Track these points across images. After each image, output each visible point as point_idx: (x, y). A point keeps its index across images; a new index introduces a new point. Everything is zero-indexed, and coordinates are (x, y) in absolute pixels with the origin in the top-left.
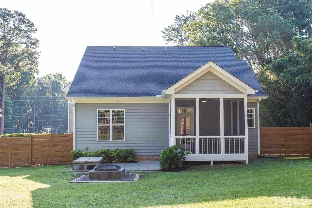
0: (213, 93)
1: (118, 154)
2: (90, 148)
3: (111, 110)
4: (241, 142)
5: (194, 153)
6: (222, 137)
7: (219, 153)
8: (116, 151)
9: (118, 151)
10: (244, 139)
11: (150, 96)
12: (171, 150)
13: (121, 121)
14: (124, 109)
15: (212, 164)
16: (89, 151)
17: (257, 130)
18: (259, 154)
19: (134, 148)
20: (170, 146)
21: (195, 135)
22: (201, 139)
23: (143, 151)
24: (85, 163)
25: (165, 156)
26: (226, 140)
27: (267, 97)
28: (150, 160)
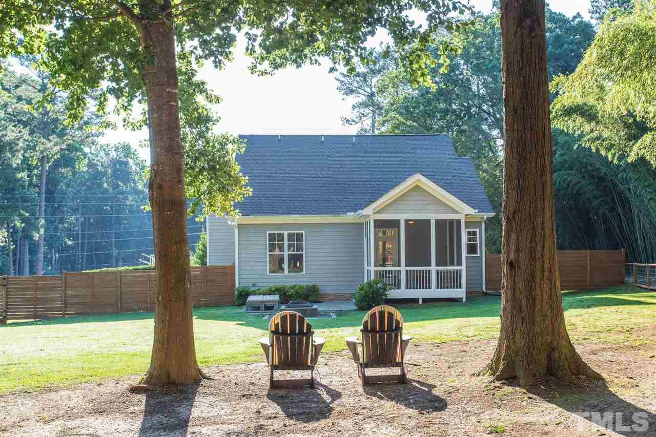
0: (421, 213)
1: (297, 293)
2: (259, 285)
3: (286, 233)
4: (458, 274)
5: (399, 288)
6: (433, 268)
7: (429, 288)
8: (293, 288)
9: (297, 288)
10: (461, 270)
11: (339, 213)
12: (370, 285)
13: (300, 247)
14: (303, 232)
15: (420, 302)
16: (257, 288)
17: (482, 259)
18: (485, 291)
19: (317, 284)
20: (366, 280)
21: (399, 265)
22: (407, 271)
23: (331, 288)
24: (262, 302)
25: (363, 291)
26: (438, 272)
27: (494, 214)
28: (339, 300)
